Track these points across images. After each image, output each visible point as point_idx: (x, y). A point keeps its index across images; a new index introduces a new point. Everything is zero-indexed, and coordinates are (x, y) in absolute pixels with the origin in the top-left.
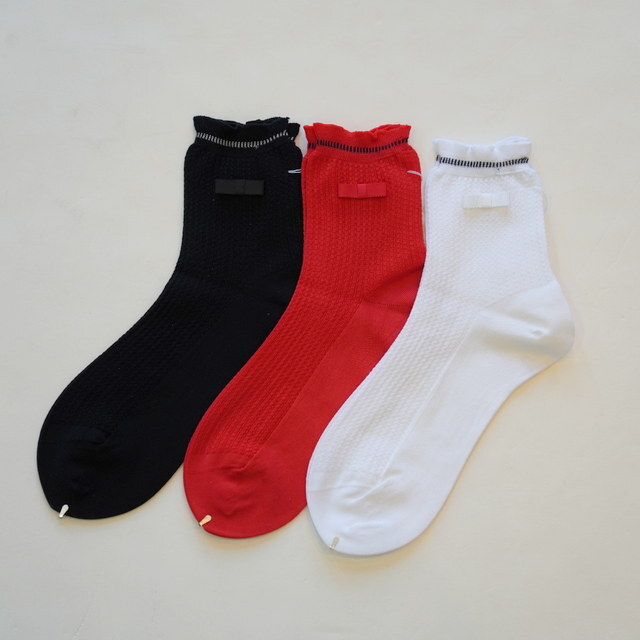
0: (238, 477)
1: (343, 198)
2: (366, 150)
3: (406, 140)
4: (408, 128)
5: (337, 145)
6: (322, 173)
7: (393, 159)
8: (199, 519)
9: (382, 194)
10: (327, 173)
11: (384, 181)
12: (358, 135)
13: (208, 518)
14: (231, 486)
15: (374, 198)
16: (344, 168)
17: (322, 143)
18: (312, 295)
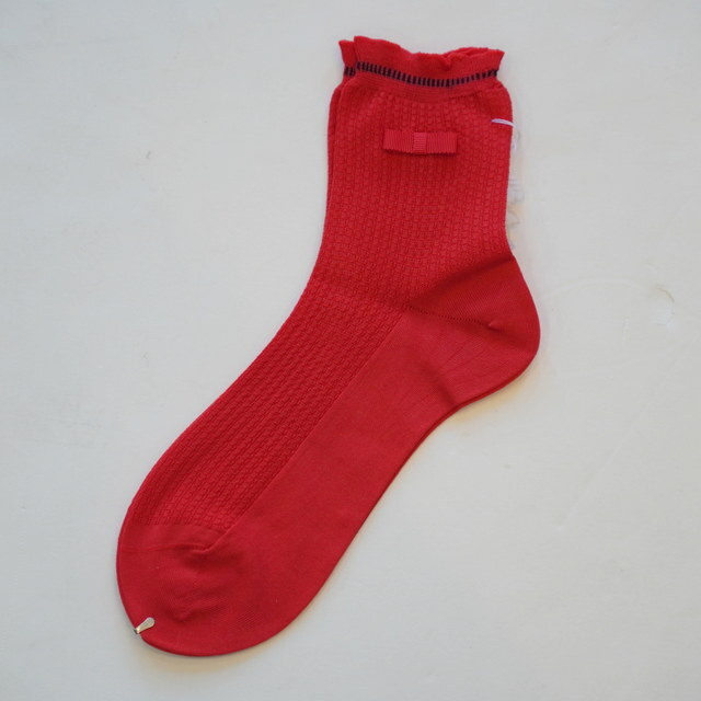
0: (200, 562)
1: (390, 152)
2: (430, 82)
3: (494, 71)
4: (498, 55)
5: (389, 73)
6: (362, 112)
7: (471, 99)
8: (136, 623)
9: (451, 149)
10: (369, 113)
11: (455, 130)
12: (422, 58)
13: (149, 623)
14: (190, 575)
15: (436, 155)
16: (397, 108)
17: (366, 67)
18: (330, 296)
